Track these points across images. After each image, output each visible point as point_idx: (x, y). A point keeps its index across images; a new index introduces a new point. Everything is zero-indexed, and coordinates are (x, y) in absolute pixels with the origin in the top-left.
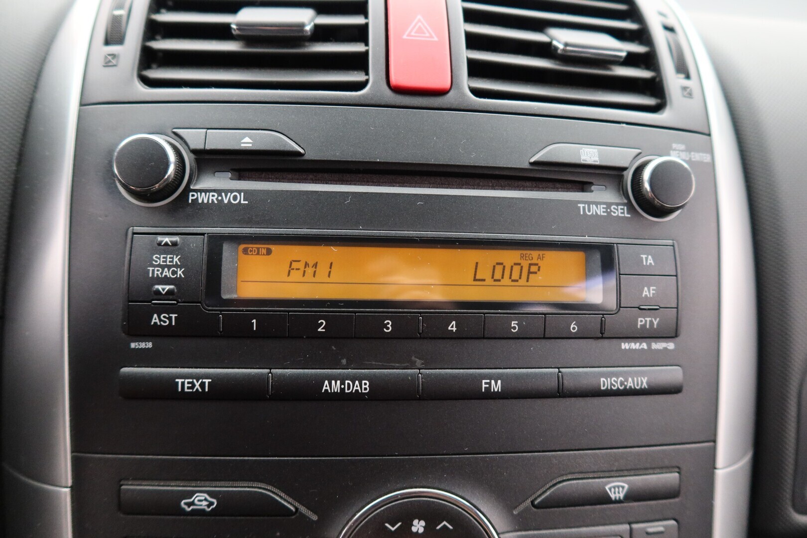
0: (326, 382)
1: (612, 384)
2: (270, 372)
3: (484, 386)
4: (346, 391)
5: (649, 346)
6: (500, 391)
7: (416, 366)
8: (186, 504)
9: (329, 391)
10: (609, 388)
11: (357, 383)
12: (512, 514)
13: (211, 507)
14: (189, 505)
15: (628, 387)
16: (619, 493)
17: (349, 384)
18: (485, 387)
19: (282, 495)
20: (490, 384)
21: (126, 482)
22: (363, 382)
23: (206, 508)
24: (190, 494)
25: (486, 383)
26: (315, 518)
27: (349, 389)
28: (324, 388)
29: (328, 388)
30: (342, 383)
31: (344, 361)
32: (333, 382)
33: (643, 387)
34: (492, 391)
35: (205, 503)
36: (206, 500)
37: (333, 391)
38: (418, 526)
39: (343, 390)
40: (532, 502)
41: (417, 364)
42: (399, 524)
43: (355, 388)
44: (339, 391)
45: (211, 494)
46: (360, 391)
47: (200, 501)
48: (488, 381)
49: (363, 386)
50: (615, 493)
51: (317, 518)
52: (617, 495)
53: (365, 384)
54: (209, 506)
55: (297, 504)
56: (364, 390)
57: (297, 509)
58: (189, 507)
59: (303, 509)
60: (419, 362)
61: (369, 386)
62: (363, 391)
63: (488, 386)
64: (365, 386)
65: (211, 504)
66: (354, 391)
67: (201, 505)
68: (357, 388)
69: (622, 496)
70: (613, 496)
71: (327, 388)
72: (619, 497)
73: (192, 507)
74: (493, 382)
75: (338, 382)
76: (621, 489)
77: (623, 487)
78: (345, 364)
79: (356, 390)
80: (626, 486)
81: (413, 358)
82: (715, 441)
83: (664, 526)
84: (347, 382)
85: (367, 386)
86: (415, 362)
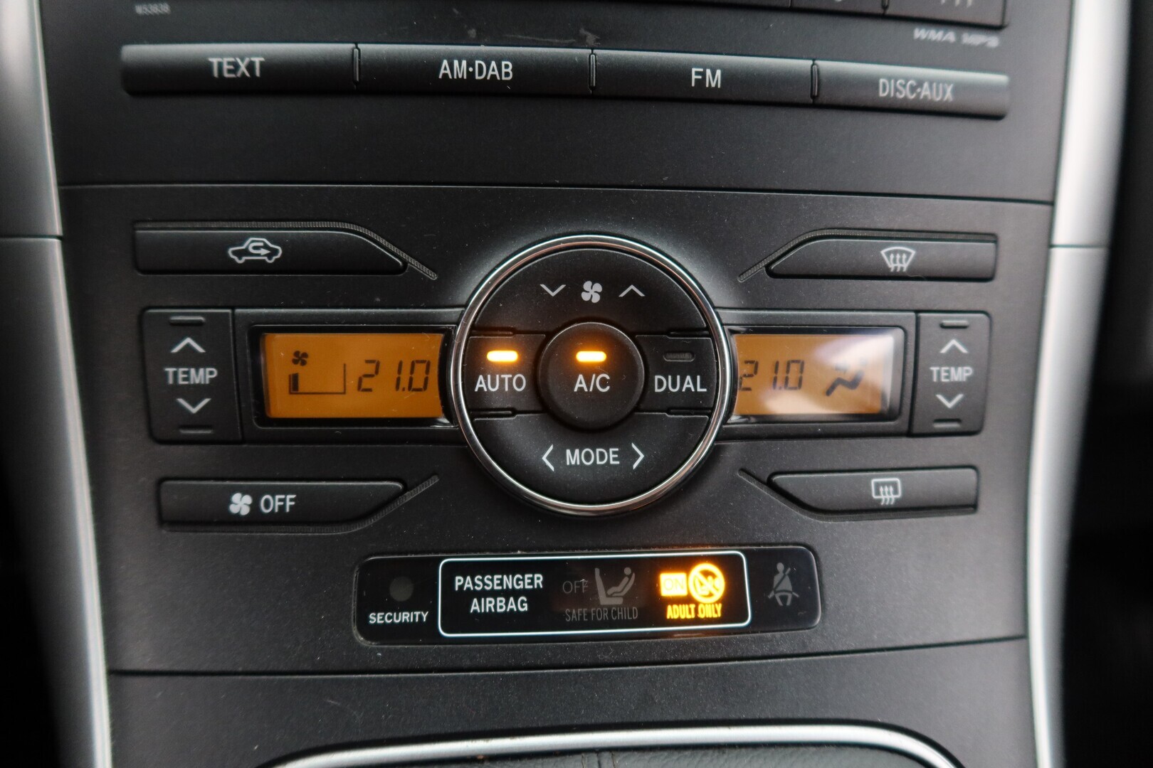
0: (445, 63)
1: (896, 90)
2: (357, 48)
3: (694, 77)
4: (477, 77)
5: (959, 39)
6: (719, 86)
7: (587, 44)
8: (235, 253)
9: (450, 77)
10: (892, 95)
11: (493, 64)
12: (736, 283)
13: (274, 258)
14: (240, 254)
15: (922, 97)
16: (901, 261)
17: (480, 66)
18: (696, 80)
19: (382, 241)
20: (703, 74)
21: (143, 225)
22: (504, 63)
23: (266, 258)
24: (242, 240)
25: (697, 73)
26: (433, 276)
27: (480, 73)
28: (442, 71)
29: (448, 71)
30: (471, 64)
31: (473, 33)
32: (456, 63)
33: (945, 99)
34: (707, 86)
35: (264, 252)
36: (266, 247)
37: (455, 77)
38: (592, 292)
39: (471, 75)
40: (767, 267)
41: (587, 41)
42: (562, 287)
43: (491, 72)
44: (465, 77)
45: (272, 239)
46: (498, 78)
47: (255, 248)
48: (701, 70)
49: (504, 70)
50: (895, 261)
51: (436, 278)
52: (899, 265)
53: (507, 66)
54: (269, 256)
55: (404, 256)
56: (505, 76)
57: (405, 263)
58: (240, 258)
59: (414, 263)
60: (591, 38)
61: (512, 70)
62: (504, 78)
63: (700, 77)
64: (507, 70)
65: (274, 252)
66: (488, 78)
67: (259, 255)
68: (493, 73)
69: (905, 266)
70: (891, 266)
71: (446, 72)
72: (902, 268)
73: (244, 258)
74: (708, 72)
75: (464, 63)
76: (904, 256)
77: (908, 254)
78: (474, 37)
79: (492, 75)
80: (913, 252)
81: (583, 31)
82: (1052, 203)
83: (968, 319)
84: (477, 62)
85: (509, 70)
86: (586, 37)
